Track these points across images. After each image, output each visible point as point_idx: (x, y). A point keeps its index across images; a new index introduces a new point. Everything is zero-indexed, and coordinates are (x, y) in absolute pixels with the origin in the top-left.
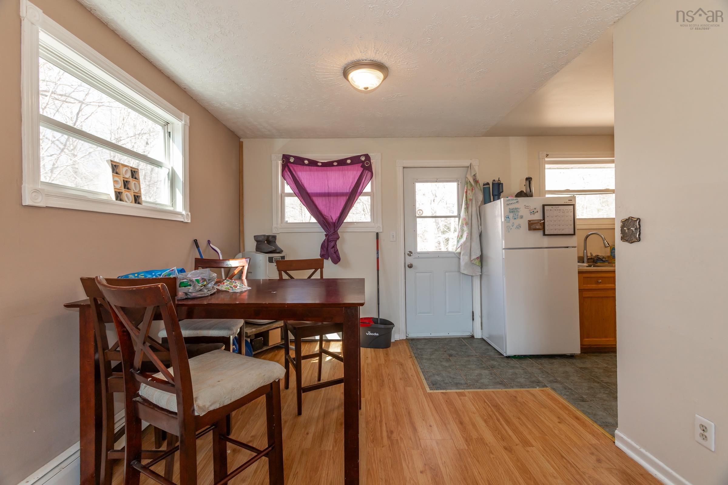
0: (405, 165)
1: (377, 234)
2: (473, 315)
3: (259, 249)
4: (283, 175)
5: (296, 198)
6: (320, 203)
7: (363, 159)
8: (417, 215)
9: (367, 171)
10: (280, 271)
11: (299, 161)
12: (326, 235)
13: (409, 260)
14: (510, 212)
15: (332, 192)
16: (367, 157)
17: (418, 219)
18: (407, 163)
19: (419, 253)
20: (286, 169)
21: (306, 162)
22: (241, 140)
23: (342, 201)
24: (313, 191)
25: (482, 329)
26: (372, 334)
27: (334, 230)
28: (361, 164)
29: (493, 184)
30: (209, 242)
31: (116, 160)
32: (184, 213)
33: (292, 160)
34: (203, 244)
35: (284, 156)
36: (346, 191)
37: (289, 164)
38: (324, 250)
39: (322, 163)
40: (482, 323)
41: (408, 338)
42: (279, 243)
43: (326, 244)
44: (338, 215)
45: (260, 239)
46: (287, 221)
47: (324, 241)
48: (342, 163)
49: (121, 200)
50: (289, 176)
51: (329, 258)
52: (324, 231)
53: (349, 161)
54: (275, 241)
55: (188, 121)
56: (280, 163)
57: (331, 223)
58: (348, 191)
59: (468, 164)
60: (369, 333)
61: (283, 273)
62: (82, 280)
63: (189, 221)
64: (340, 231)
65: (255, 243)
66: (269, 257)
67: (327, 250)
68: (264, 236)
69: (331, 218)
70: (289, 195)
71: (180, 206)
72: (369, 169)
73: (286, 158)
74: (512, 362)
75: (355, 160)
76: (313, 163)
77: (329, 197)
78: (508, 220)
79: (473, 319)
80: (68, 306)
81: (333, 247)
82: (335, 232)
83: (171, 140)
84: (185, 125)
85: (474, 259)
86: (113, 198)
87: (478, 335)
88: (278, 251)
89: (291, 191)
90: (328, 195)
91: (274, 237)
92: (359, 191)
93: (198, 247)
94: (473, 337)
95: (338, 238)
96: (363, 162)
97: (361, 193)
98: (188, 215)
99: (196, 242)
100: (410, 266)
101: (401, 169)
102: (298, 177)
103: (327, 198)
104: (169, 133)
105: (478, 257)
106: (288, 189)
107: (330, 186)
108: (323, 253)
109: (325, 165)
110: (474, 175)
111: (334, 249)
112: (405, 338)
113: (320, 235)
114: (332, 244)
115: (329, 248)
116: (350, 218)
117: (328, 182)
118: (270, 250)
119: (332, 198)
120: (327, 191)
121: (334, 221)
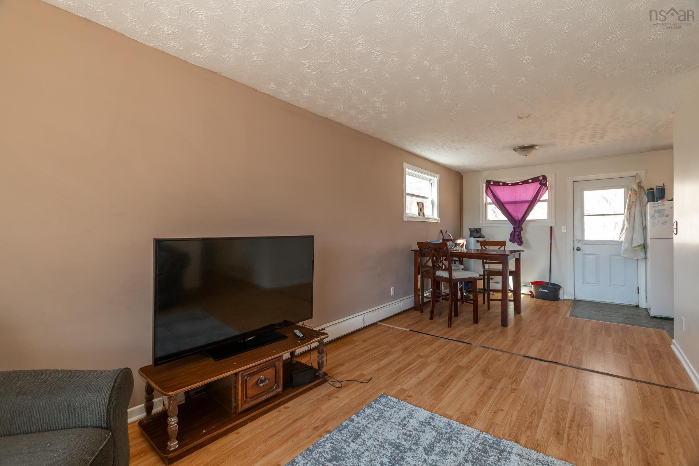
0: (574, 180)
1: (551, 227)
2: (638, 290)
3: (471, 235)
4: (486, 193)
5: (494, 205)
6: (509, 208)
7: (541, 178)
8: (585, 214)
9: (544, 187)
10: (481, 246)
11: (497, 183)
12: (513, 228)
13: (577, 245)
14: (656, 212)
15: (519, 200)
16: (544, 177)
17: (585, 217)
18: (576, 178)
19: (586, 241)
20: (488, 189)
21: (501, 184)
22: (462, 174)
23: (526, 206)
24: (505, 201)
25: (646, 301)
26: (543, 291)
27: (519, 225)
28: (539, 182)
29: (656, 189)
30: (446, 231)
31: (419, 201)
32: (437, 218)
33: (492, 183)
34: (444, 232)
35: (487, 181)
36: (528, 200)
37: (490, 186)
38: (512, 237)
39: (511, 184)
40: (646, 296)
41: (575, 299)
42: (483, 233)
43: (513, 233)
44: (522, 216)
45: (472, 230)
46: (489, 219)
47: (512, 232)
48: (525, 182)
49: (420, 216)
50: (490, 193)
51: (516, 242)
52: (512, 225)
53: (530, 181)
54: (481, 232)
55: (439, 177)
56: (484, 185)
57: (517, 221)
58: (530, 200)
59: (635, 175)
60: (541, 290)
61: (483, 247)
62: (417, 243)
63: (439, 222)
64: (523, 226)
65: (469, 232)
66: (477, 240)
67: (514, 237)
68: (474, 228)
69: (518, 217)
70: (490, 204)
71: (436, 216)
72: (545, 185)
73: (488, 183)
74: (654, 320)
75: (535, 180)
76: (505, 184)
77: (517, 204)
78: (653, 218)
79: (638, 293)
80: (412, 251)
81: (518, 235)
82: (520, 226)
83: (432, 186)
84: (438, 179)
85: (636, 246)
86: (418, 216)
87: (643, 304)
88: (482, 237)
89: (491, 201)
90: (516, 202)
91: (480, 229)
92: (538, 199)
93: (442, 234)
94: (638, 306)
95: (522, 229)
96: (541, 181)
97: (539, 201)
98: (439, 219)
99: (441, 231)
100: (579, 249)
101: (571, 183)
102: (496, 193)
103: (515, 204)
104: (432, 183)
105: (640, 245)
106: (489, 200)
107: (517, 198)
108: (511, 239)
109: (513, 184)
110: (639, 182)
111: (518, 236)
112: (573, 299)
113: (510, 228)
114: (517, 233)
115: (515, 236)
116: (530, 217)
117: (515, 195)
118: (477, 236)
119: (518, 205)
120: (515, 200)
121: (520, 219)
